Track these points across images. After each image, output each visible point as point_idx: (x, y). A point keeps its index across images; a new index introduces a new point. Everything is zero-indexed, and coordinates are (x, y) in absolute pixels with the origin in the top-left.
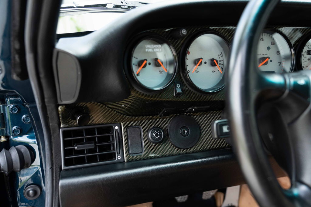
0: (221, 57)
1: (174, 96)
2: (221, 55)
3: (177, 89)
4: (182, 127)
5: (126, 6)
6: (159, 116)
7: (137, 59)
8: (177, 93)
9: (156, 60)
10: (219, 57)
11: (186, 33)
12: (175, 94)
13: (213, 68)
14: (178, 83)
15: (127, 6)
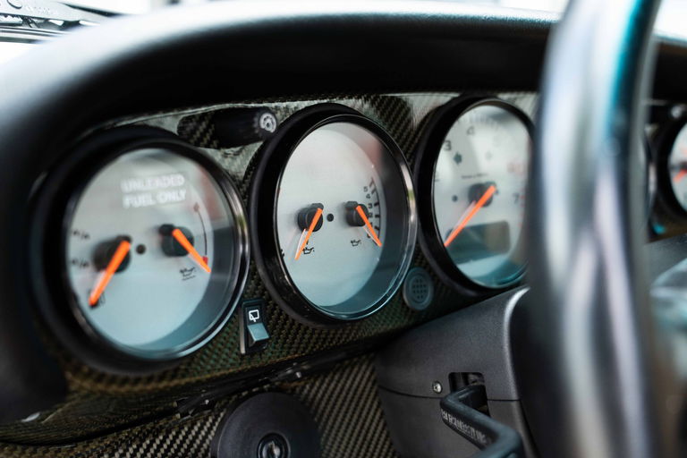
0: (373, 192)
1: (242, 357)
2: (373, 187)
3: (250, 327)
4: (263, 439)
5: (13, 16)
6: (178, 416)
7: (86, 237)
8: (250, 345)
9: (166, 231)
10: (366, 193)
11: (275, 127)
12: (247, 347)
13: (352, 233)
14: (252, 306)
15: (17, 16)
